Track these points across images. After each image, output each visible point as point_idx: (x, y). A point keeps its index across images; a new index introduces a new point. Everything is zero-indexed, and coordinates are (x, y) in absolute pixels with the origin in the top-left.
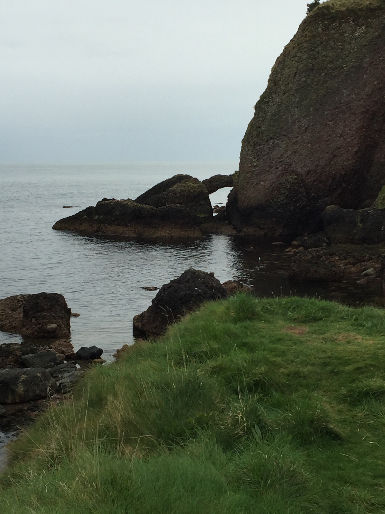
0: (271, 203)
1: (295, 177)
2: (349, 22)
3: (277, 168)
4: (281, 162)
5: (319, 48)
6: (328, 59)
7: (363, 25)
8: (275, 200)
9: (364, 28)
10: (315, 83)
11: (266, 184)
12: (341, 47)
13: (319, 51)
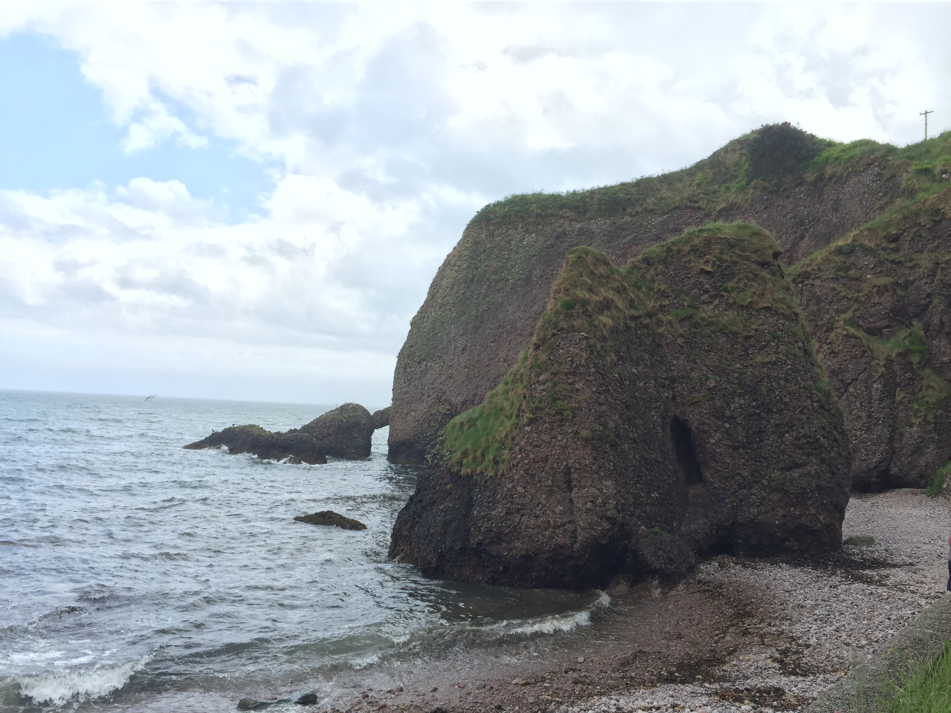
0: (419, 438)
1: (449, 407)
2: (516, 229)
3: (429, 396)
4: (433, 388)
5: (482, 257)
6: (491, 269)
7: (532, 233)
8: (424, 434)
9: (534, 235)
10: (475, 297)
11: (416, 415)
12: (507, 257)
13: (481, 260)
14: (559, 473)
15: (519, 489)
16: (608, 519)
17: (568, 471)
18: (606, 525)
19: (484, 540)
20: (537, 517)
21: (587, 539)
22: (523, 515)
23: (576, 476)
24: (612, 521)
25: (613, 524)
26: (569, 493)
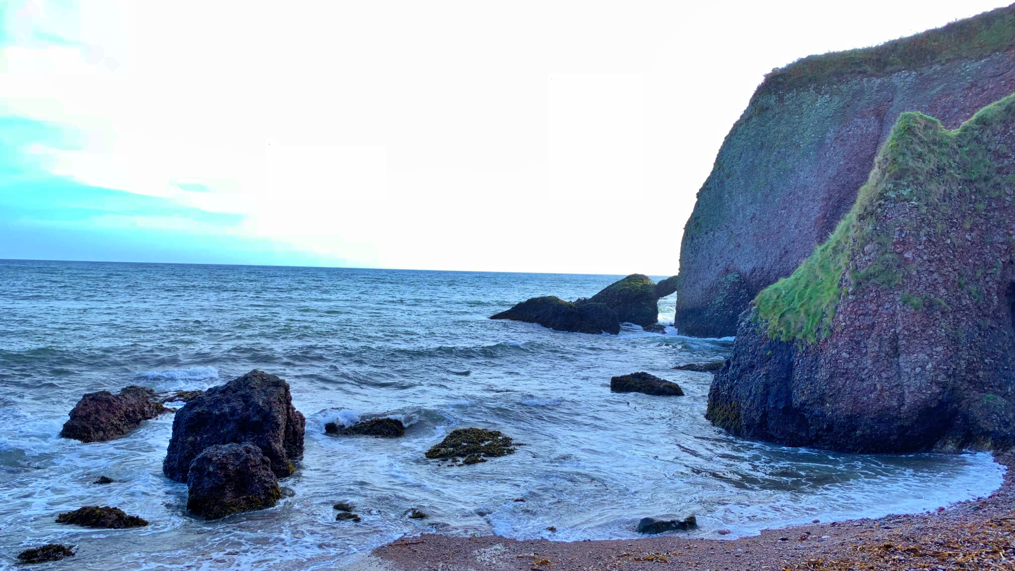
0: (708, 305)
1: (737, 276)
2: (809, 91)
3: (717, 265)
4: (721, 257)
5: (771, 123)
6: (781, 135)
7: (826, 93)
8: (712, 302)
9: (828, 96)
11: (704, 284)
12: (798, 121)
13: (770, 126)
14: (886, 339)
15: (844, 355)
16: (938, 383)
17: (895, 338)
18: (937, 390)
19: (807, 401)
20: (863, 380)
21: (915, 402)
22: (847, 379)
23: (904, 342)
24: (944, 386)
25: (944, 388)
26: (896, 359)
